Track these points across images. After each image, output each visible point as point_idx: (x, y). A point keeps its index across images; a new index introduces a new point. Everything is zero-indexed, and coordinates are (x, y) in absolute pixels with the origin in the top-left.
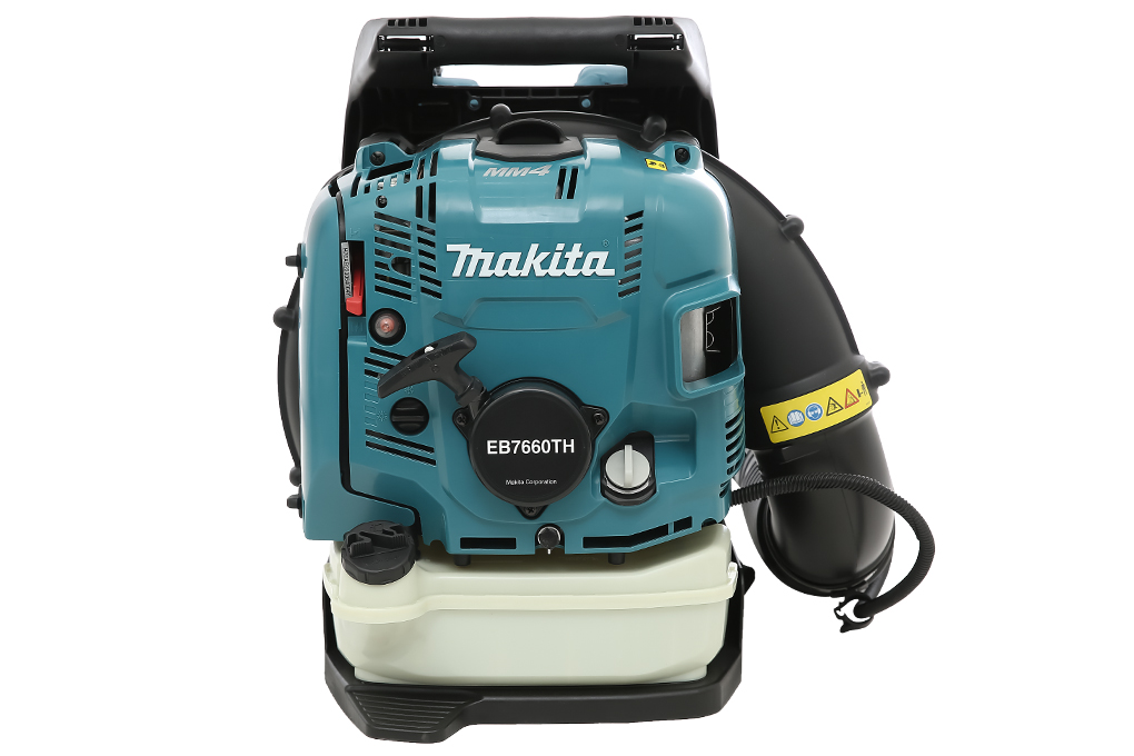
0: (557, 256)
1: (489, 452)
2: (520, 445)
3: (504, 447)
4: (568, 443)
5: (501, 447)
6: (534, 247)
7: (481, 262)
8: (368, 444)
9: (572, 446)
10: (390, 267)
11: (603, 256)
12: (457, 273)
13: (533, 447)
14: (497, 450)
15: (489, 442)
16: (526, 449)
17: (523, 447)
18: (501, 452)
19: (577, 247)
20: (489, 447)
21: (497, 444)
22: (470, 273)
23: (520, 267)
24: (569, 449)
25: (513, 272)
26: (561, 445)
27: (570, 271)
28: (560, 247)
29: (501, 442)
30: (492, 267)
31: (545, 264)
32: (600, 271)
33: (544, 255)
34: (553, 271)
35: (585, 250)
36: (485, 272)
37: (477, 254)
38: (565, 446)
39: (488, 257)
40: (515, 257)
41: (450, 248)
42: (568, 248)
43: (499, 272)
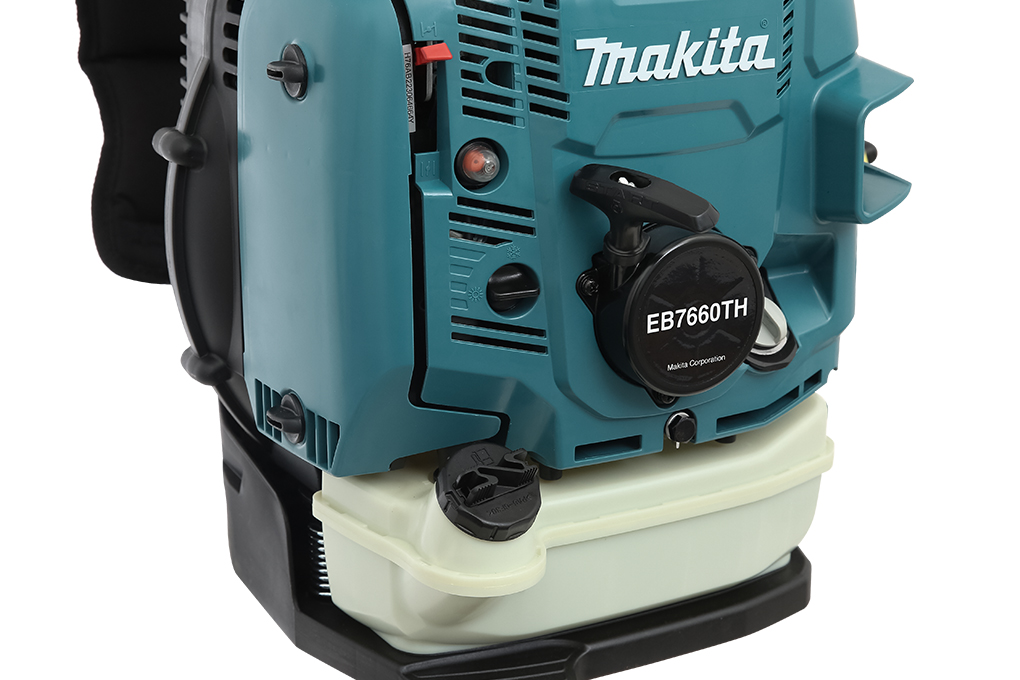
0: (712, 45)
1: (650, 331)
2: (686, 314)
3: (668, 320)
4: (741, 303)
5: (664, 321)
6: (685, 35)
7: (621, 61)
8: (455, 336)
9: (745, 306)
10: (484, 76)
11: (762, 41)
12: (590, 81)
13: (700, 314)
14: (659, 326)
15: (650, 317)
16: (692, 319)
17: (689, 317)
18: (664, 328)
19: (734, 30)
20: (650, 323)
21: (659, 319)
22: (607, 79)
23: (668, 65)
24: (741, 311)
25: (660, 73)
26: (732, 307)
27: (727, 66)
28: (715, 33)
29: (664, 314)
30: (635, 68)
31: (698, 59)
32: (761, 63)
33: (697, 45)
34: (708, 68)
35: (743, 35)
36: (626, 76)
37: (616, 50)
38: (737, 307)
39: (630, 53)
40: (662, 51)
41: (582, 44)
42: (725, 34)
43: (644, 74)
